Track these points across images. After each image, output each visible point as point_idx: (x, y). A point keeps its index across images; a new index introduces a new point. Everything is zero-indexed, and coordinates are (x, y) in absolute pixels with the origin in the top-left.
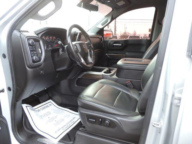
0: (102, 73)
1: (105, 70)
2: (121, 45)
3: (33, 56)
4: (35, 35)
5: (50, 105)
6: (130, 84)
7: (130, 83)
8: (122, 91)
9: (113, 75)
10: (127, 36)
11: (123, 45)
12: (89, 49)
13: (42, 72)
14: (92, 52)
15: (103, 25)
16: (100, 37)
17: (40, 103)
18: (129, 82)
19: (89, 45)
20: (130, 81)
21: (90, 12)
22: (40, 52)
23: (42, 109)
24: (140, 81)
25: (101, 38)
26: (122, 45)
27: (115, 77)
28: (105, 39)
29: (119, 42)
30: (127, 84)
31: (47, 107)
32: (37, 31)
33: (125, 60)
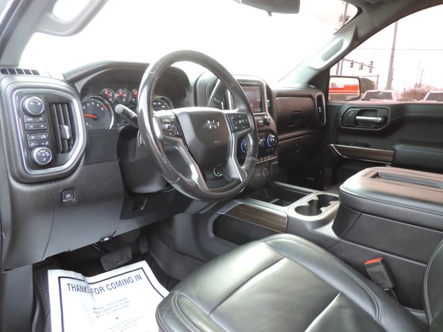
0: (288, 211)
1: (303, 202)
2: (380, 119)
3: (36, 147)
4: (63, 86)
5: (138, 277)
6: (380, 273)
7: (381, 268)
8: (342, 294)
9: (323, 223)
10: (423, 95)
11: (389, 121)
12: (234, 131)
13: (68, 196)
14: (251, 141)
15: (327, 59)
16: (317, 94)
17: (103, 271)
18: (377, 264)
19: (241, 119)
20: (379, 260)
21: (270, 15)
22: (68, 136)
23: (110, 287)
24: (425, 268)
25: (319, 98)
26: (385, 119)
27: (328, 231)
28: (334, 102)
29: (376, 111)
30: (368, 270)
31: (128, 281)
32: (69, 74)
33: (376, 176)
